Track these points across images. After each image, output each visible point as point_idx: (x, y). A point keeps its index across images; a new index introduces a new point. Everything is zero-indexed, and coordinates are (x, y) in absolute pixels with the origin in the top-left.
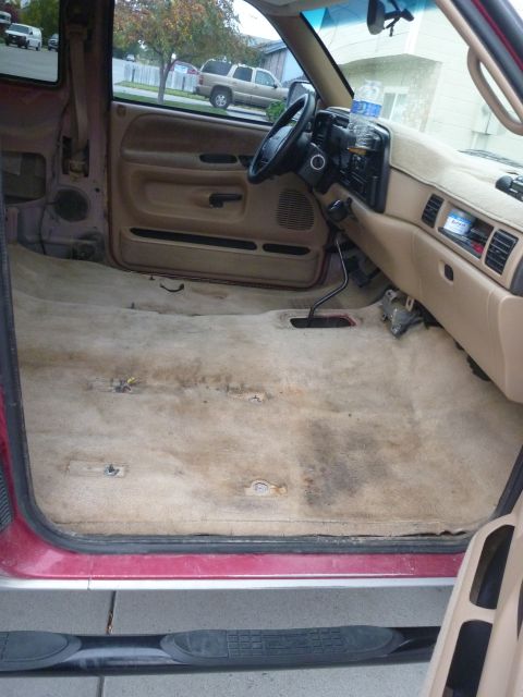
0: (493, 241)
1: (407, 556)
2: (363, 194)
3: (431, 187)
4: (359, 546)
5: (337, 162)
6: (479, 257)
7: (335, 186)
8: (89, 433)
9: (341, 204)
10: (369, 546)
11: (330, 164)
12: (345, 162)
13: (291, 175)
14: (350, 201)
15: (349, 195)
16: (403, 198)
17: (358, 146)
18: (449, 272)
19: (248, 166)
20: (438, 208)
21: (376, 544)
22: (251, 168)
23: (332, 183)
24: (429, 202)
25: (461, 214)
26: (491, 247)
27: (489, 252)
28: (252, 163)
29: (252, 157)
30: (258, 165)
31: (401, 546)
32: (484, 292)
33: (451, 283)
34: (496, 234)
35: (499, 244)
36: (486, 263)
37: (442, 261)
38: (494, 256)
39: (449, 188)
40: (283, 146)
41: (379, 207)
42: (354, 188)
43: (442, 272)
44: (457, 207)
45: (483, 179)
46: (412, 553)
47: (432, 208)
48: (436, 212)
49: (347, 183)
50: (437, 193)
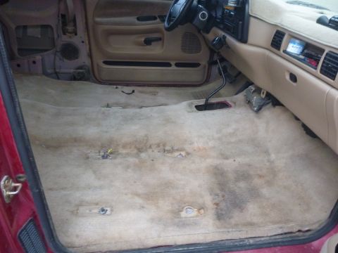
0: (325, 58)
1: (279, 247)
2: (233, 33)
3: (276, 26)
4: (250, 245)
5: (214, 15)
6: (316, 69)
7: (214, 29)
8: (89, 187)
9: (220, 40)
10: (256, 245)
11: (210, 16)
12: (219, 14)
13: (188, 24)
14: (224, 37)
15: (223, 34)
16: (259, 34)
17: (230, 4)
18: (294, 78)
19: (164, 21)
20: (282, 38)
21: (260, 243)
22: (166, 22)
23: (212, 27)
24: (275, 35)
25: (297, 41)
26: (324, 62)
27: (322, 66)
28: (166, 20)
29: (165, 16)
30: (169, 21)
31: (275, 243)
32: (322, 92)
33: (294, 84)
34: (327, 54)
35: (329, 60)
36: (321, 72)
37: (288, 71)
38: (327, 68)
39: (289, 26)
40: (183, 9)
41: (244, 40)
42: (226, 29)
43: (288, 77)
44: (295, 37)
45: (307, 18)
46: (281, 246)
47: (277, 39)
48: (281, 41)
49: (222, 26)
50: (279, 29)
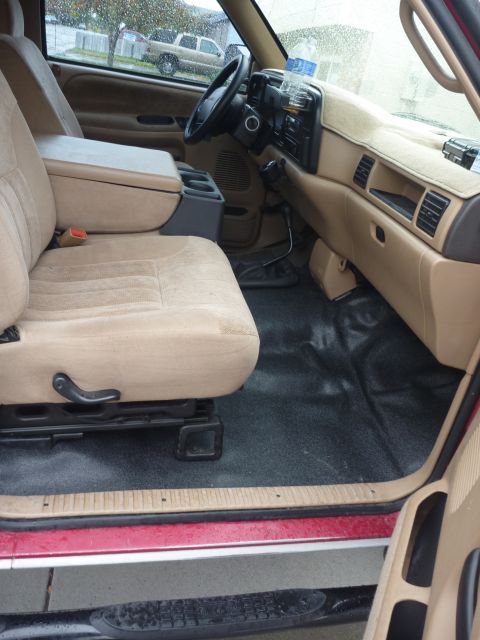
0: (424, 202)
2: (296, 156)
3: (362, 147)
5: (271, 124)
6: (411, 219)
7: (270, 148)
9: (275, 165)
11: (264, 124)
12: (279, 124)
13: (226, 134)
14: (283, 161)
15: (283, 157)
16: (335, 159)
18: (381, 233)
19: (183, 128)
20: (370, 169)
22: (187, 129)
23: (267, 144)
24: (361, 163)
26: (422, 208)
27: (420, 214)
28: (188, 125)
29: (188, 119)
30: (193, 126)
32: (414, 256)
33: (382, 245)
34: (428, 195)
35: (430, 206)
36: (418, 225)
37: (373, 222)
38: (425, 217)
39: (380, 149)
40: (217, 107)
41: (312, 169)
42: (287, 149)
43: (373, 234)
47: (364, 169)
48: (368, 174)
49: (281, 144)
50: (368, 154)
